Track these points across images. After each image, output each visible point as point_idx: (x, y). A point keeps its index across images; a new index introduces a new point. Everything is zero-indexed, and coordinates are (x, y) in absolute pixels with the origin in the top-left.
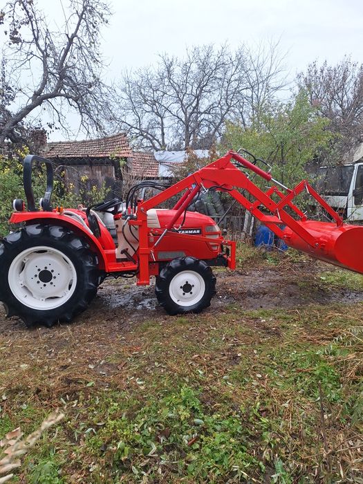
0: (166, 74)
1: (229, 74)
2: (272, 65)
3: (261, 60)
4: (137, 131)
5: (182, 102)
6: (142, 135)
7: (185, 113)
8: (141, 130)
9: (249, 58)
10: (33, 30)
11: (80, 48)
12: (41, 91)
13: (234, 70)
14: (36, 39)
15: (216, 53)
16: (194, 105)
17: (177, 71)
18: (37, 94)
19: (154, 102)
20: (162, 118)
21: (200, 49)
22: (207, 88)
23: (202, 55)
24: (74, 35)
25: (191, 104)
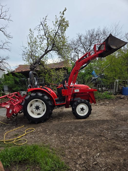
0: (79, 40)
1: (100, 37)
2: (116, 32)
3: (112, 31)
4: (70, 59)
5: (85, 48)
6: (72, 60)
7: (86, 52)
8: (71, 58)
9: (107, 31)
10: (45, 32)
11: (59, 36)
12: (47, 49)
13: (102, 36)
14: (45, 35)
15: (96, 31)
16: (89, 48)
17: (83, 38)
18: (46, 50)
19: (75, 49)
20: (78, 54)
21: (90, 31)
22: (93, 43)
23: (91, 33)
24: (57, 32)
25: (88, 49)
